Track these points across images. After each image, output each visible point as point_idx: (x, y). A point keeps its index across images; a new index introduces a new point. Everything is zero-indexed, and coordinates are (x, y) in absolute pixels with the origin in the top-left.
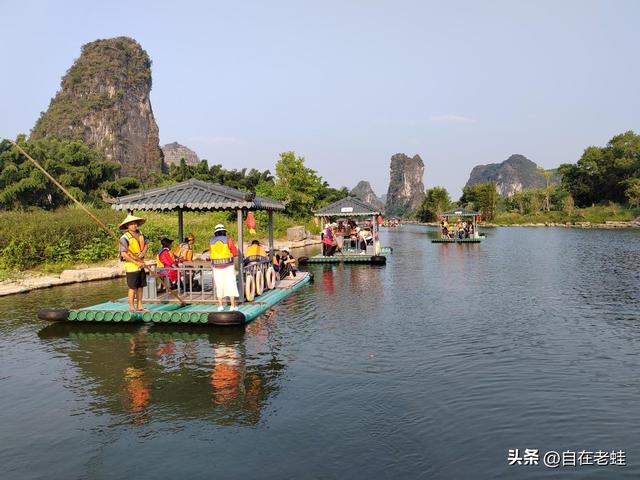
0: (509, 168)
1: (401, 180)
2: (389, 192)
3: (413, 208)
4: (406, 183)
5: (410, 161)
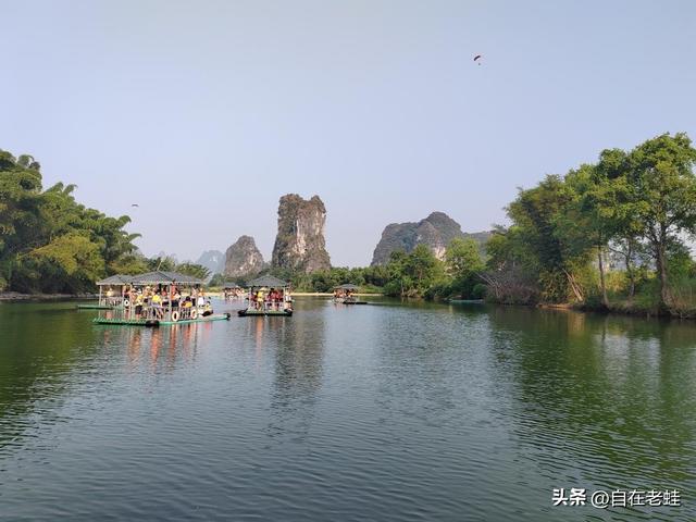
0: (431, 227)
1: (292, 230)
2: (276, 248)
3: (307, 272)
4: (298, 235)
5: (305, 204)
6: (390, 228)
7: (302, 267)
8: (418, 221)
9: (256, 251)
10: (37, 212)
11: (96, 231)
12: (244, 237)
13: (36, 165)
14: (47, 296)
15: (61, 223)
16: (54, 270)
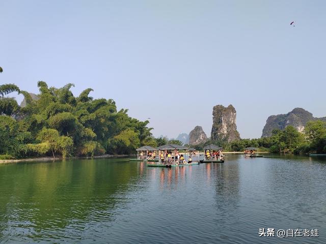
0: (294, 116)
1: (220, 122)
2: (212, 131)
3: (229, 141)
4: (223, 124)
5: (225, 109)
6: (270, 118)
7: (225, 140)
8: (287, 113)
9: (203, 133)
10: (115, 122)
11: (136, 127)
12: (197, 126)
13: (114, 103)
14: (119, 156)
15: (123, 125)
16: (121, 145)
